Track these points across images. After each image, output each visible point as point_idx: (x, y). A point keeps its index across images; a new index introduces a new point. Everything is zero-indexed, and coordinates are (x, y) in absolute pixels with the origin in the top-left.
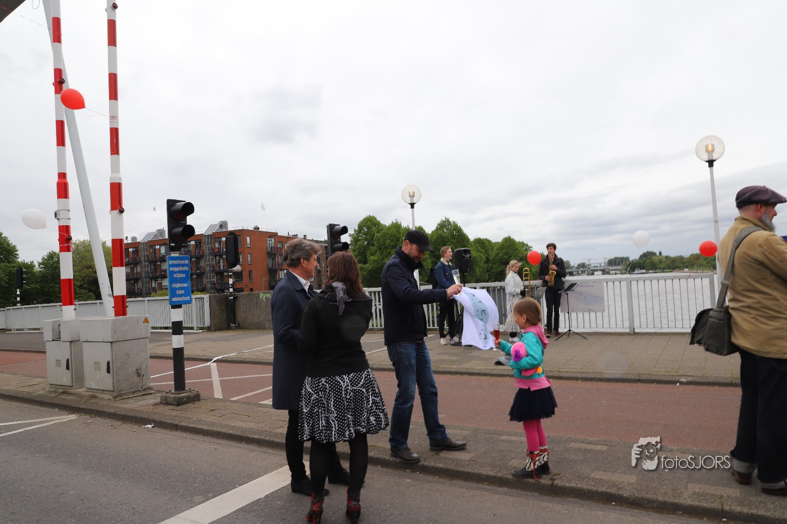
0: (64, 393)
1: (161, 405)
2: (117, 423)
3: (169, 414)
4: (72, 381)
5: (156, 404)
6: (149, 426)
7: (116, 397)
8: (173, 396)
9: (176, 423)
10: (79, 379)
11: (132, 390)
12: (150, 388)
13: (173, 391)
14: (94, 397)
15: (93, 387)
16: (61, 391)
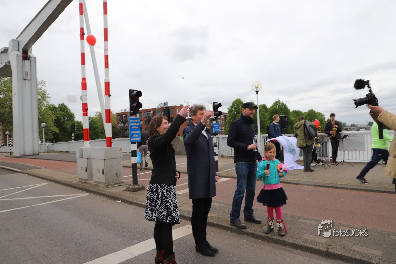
0: (85, 183)
1: (126, 191)
2: (106, 199)
3: (129, 196)
4: (88, 177)
5: (124, 191)
6: (119, 201)
7: (106, 186)
8: (131, 187)
9: (131, 201)
10: (91, 176)
11: (114, 183)
12: (122, 182)
13: (132, 184)
14: (97, 185)
15: (97, 180)
16: (83, 181)
